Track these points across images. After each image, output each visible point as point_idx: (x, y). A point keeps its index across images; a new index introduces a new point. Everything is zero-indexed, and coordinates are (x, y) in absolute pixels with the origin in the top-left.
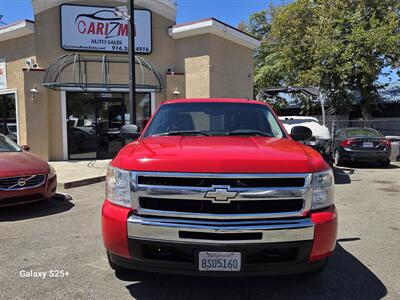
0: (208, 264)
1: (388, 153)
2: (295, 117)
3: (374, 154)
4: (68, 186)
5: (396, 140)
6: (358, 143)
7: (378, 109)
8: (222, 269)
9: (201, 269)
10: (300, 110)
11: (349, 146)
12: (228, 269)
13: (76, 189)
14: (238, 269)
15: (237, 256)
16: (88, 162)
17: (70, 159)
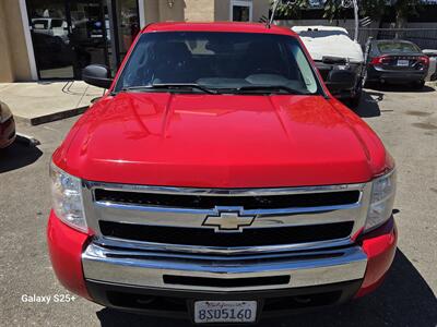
0: (207, 315)
1: (425, 73)
2: (320, 28)
3: (409, 74)
4: (36, 122)
5: (435, 55)
6: (392, 60)
7: (415, 13)
8: (229, 320)
9: (197, 320)
10: (323, 11)
11: (380, 65)
12: (237, 320)
13: (46, 126)
14: (253, 319)
15: (252, 306)
16: (63, 84)
17: (40, 80)
